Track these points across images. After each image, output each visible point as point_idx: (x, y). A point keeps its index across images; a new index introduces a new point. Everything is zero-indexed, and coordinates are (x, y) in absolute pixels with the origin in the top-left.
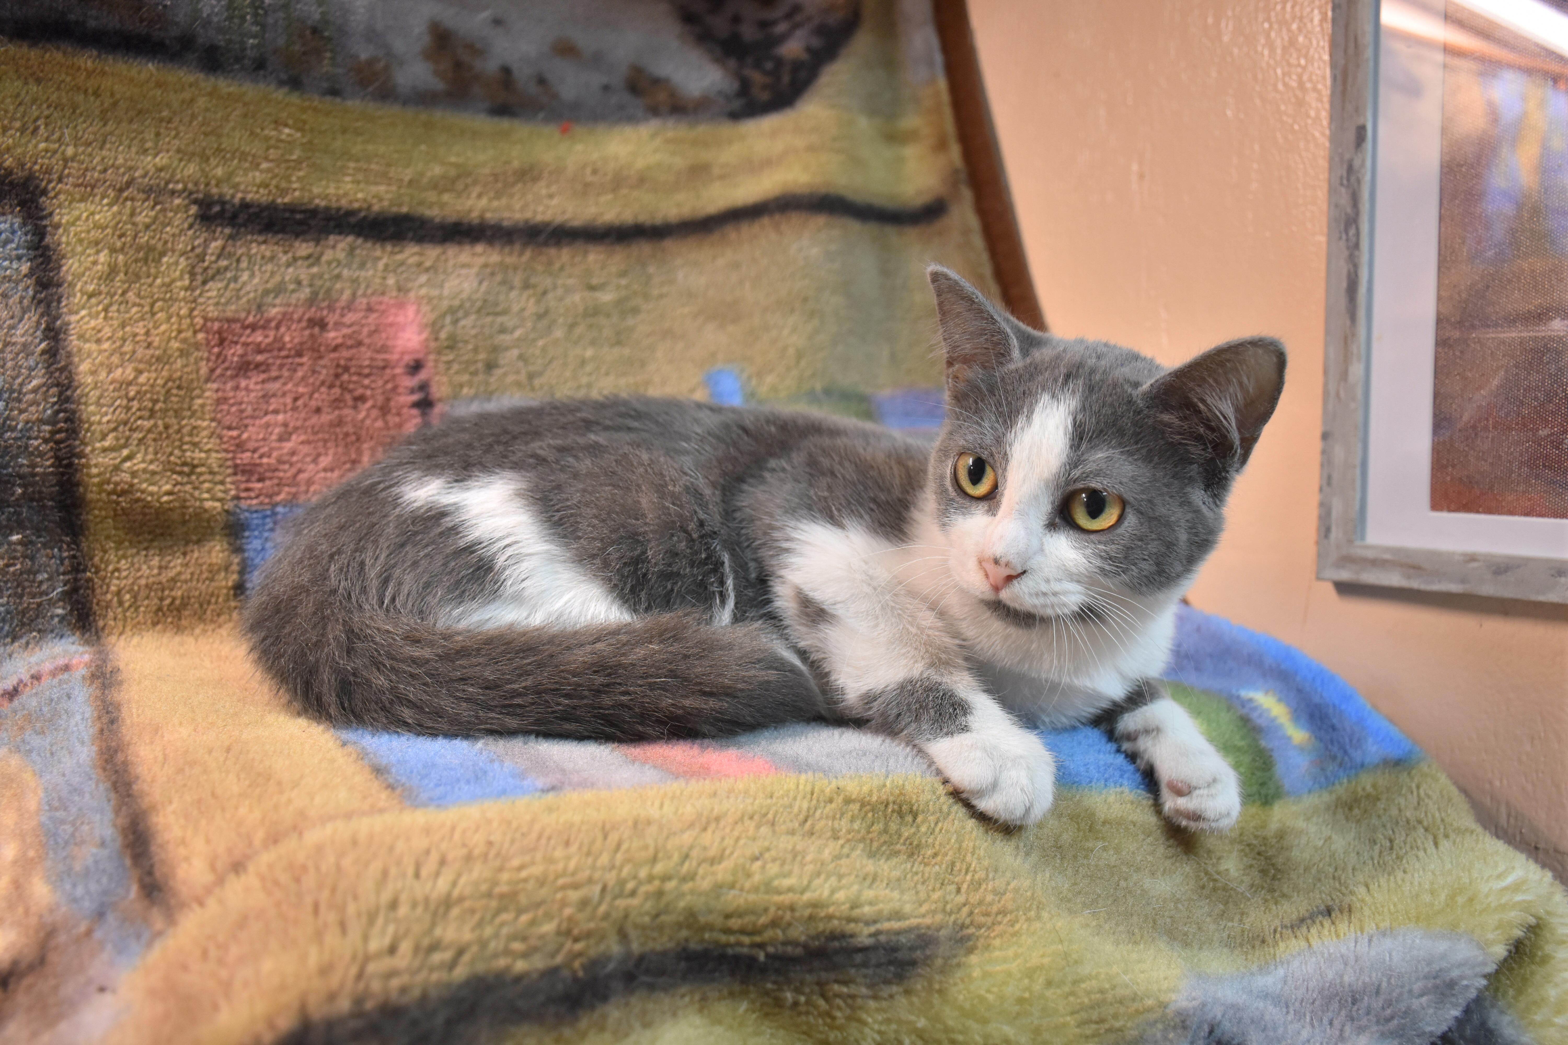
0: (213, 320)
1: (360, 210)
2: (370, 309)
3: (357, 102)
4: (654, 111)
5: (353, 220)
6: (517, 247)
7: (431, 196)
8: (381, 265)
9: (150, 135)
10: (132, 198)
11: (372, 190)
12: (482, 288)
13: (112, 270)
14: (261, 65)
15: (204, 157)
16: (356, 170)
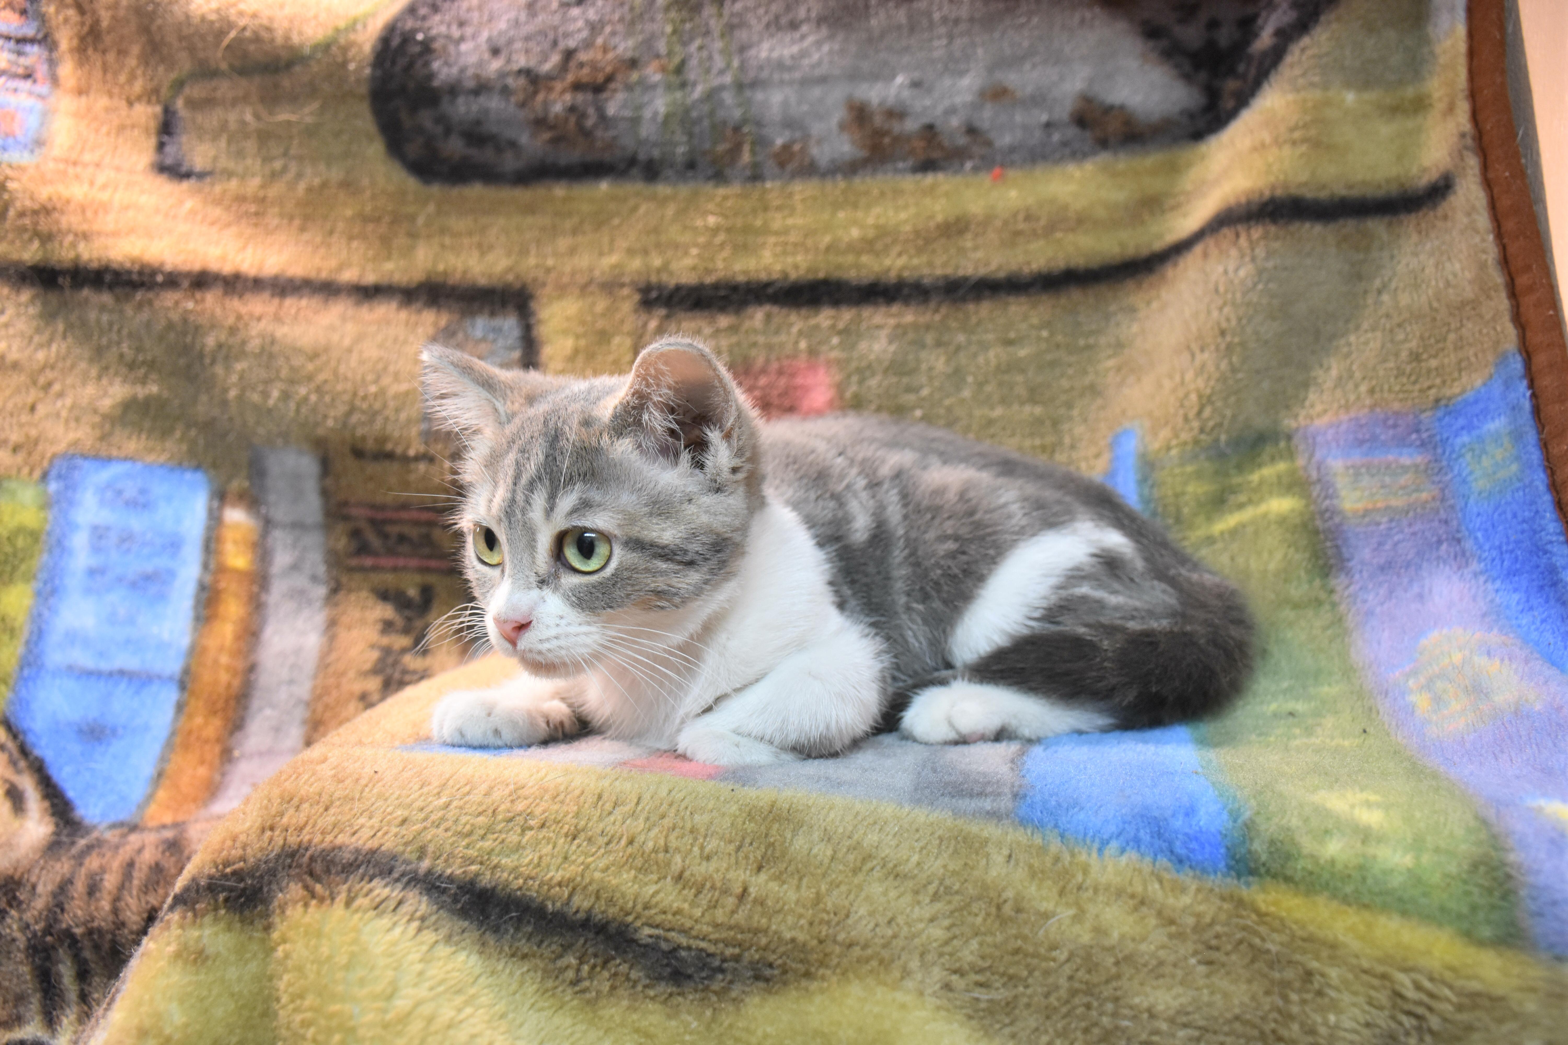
1: (777, 280)
2: (780, 372)
3: (777, 183)
4: (1103, 144)
5: (770, 291)
6: (933, 304)
7: (850, 259)
8: (795, 330)
9: (606, 240)
10: (592, 293)
11: (790, 260)
12: (892, 348)
13: (576, 352)
14: (691, 165)
15: (645, 252)
16: (775, 245)
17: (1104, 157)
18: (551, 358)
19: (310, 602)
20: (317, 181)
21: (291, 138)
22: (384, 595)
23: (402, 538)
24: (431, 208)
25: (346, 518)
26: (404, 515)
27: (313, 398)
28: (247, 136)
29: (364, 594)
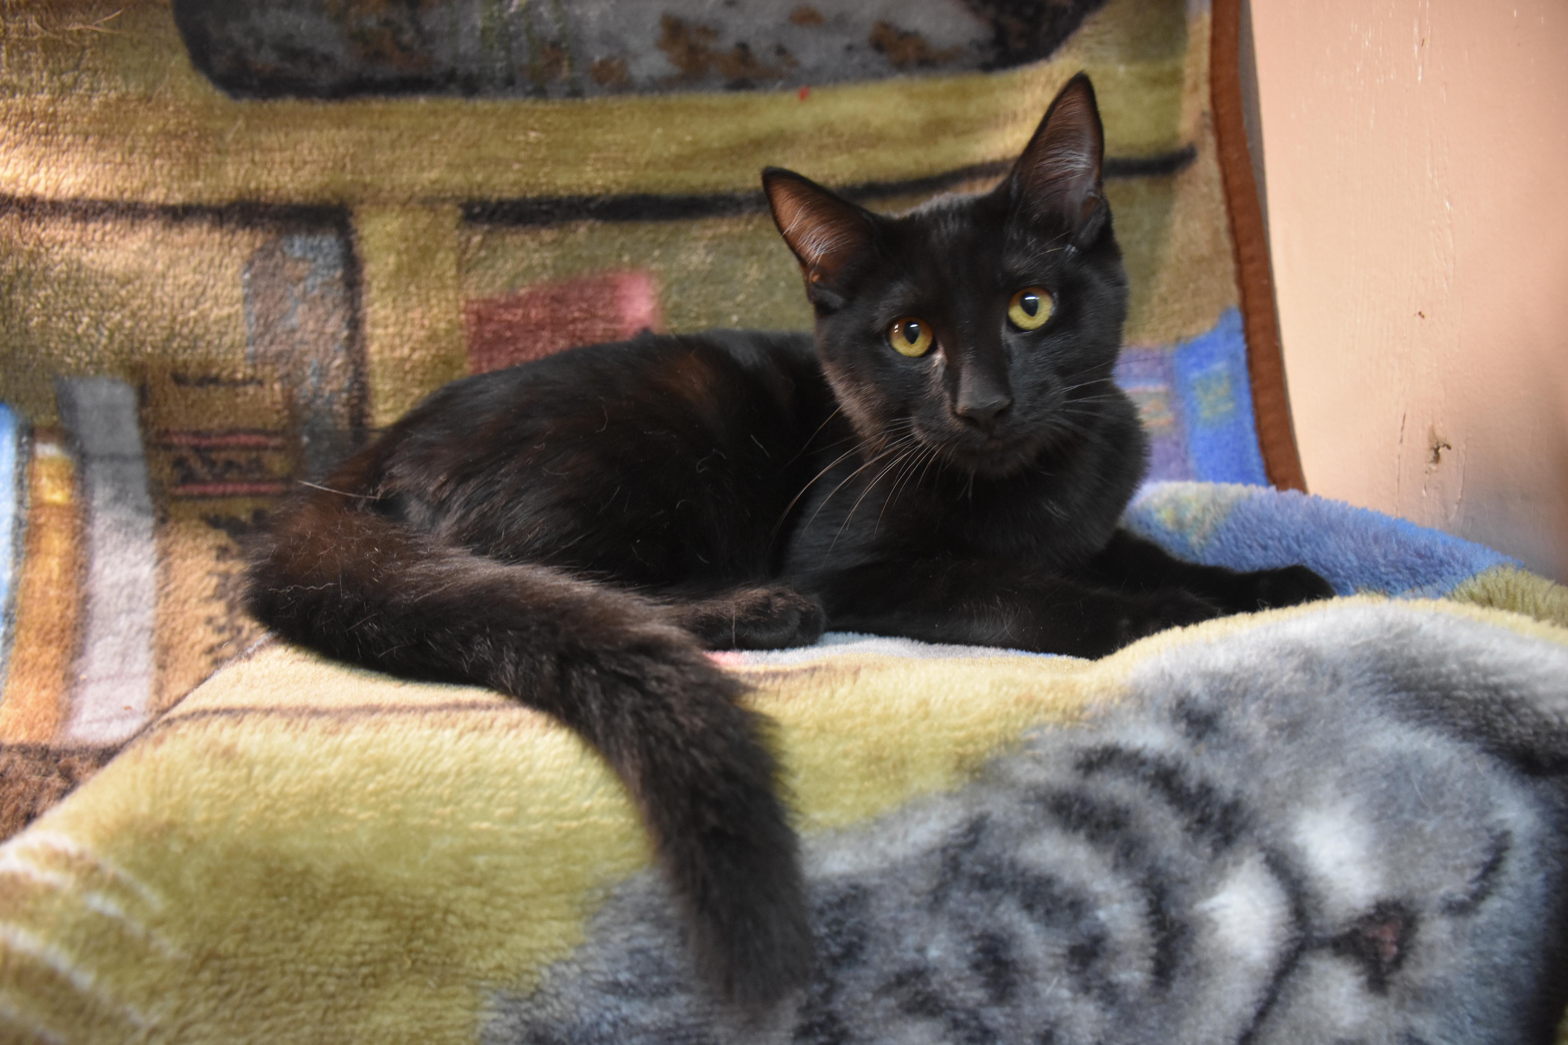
0: (472, 302)
1: (599, 195)
2: (604, 285)
3: (596, 99)
4: (901, 66)
5: (592, 206)
6: (745, 216)
7: (669, 174)
8: (617, 244)
9: (426, 155)
10: (413, 210)
11: (611, 175)
12: (709, 259)
13: (399, 269)
14: (510, 82)
15: (467, 167)
16: (596, 160)
17: (901, 79)
18: (374, 276)
19: (137, 533)
20: (113, 95)
21: (84, 49)
22: (214, 522)
23: (230, 464)
24: (240, 123)
25: (168, 447)
26: (232, 440)
27: (128, 324)
28: (31, 48)
29: (194, 522)
